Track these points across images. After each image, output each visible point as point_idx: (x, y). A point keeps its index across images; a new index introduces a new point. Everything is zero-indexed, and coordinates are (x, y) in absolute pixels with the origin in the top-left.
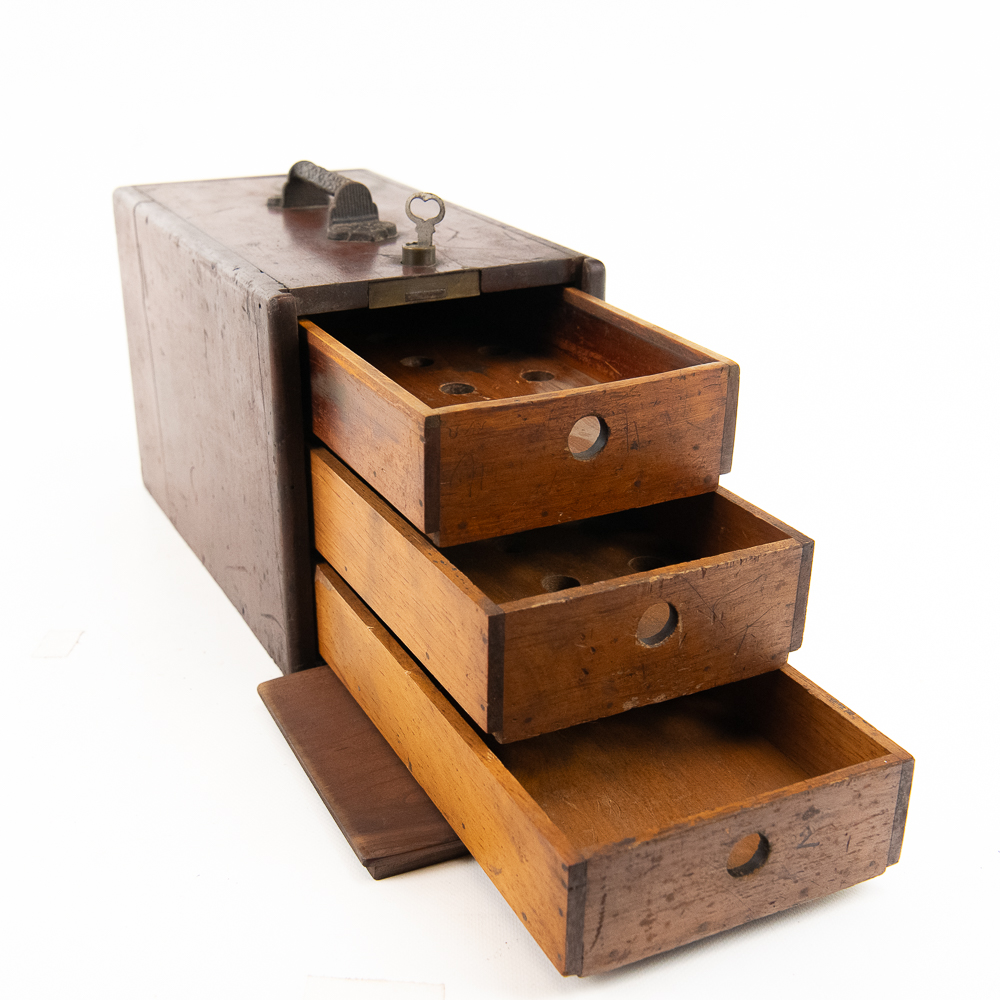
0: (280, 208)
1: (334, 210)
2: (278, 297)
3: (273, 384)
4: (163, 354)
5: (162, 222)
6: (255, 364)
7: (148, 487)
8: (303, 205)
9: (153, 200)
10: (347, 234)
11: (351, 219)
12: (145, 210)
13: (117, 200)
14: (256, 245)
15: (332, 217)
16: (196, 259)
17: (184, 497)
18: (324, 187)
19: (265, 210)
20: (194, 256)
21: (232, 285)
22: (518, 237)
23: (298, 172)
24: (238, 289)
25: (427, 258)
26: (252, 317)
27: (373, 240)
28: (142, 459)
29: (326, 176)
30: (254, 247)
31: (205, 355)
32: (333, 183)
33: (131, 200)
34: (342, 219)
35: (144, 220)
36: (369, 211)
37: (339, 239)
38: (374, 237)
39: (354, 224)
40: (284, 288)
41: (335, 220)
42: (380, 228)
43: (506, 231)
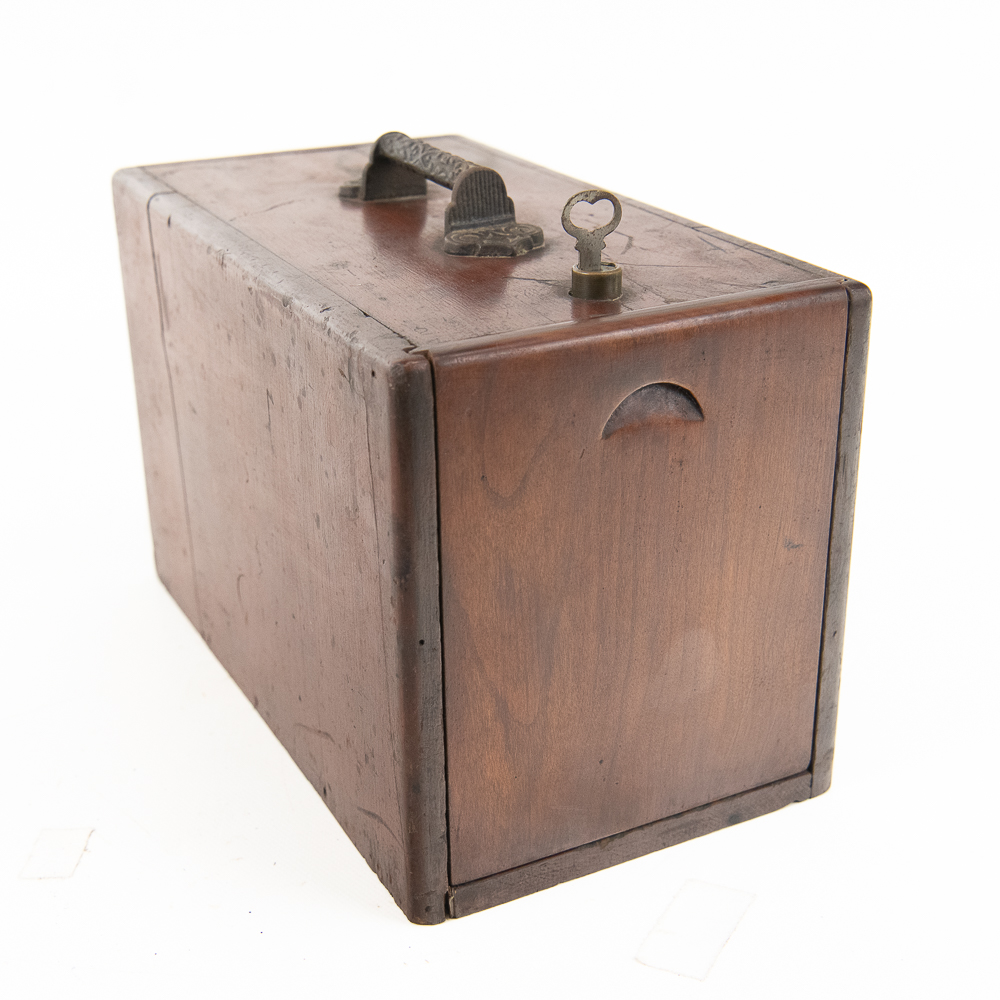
0: (359, 200)
1: (453, 210)
2: (404, 362)
3: (393, 492)
4: (194, 411)
5: (193, 225)
6: (362, 457)
7: (165, 581)
8: (391, 196)
9: (175, 191)
10: (475, 246)
11: (477, 221)
12: (164, 206)
13: (120, 189)
14: (344, 266)
15: (449, 221)
16: (254, 286)
17: (224, 610)
19: (336, 204)
20: (251, 283)
21: (319, 334)
23: (387, 150)
24: (331, 342)
25: (610, 287)
26: (358, 387)
27: (513, 254)
28: (156, 544)
29: (434, 157)
30: (342, 270)
31: (268, 426)
32: (447, 168)
33: (143, 191)
34: (464, 223)
35: (166, 222)
36: (502, 209)
37: (463, 254)
38: (515, 248)
39: (483, 229)
40: (410, 346)
41: (453, 224)
42: (521, 235)
43: (700, 234)
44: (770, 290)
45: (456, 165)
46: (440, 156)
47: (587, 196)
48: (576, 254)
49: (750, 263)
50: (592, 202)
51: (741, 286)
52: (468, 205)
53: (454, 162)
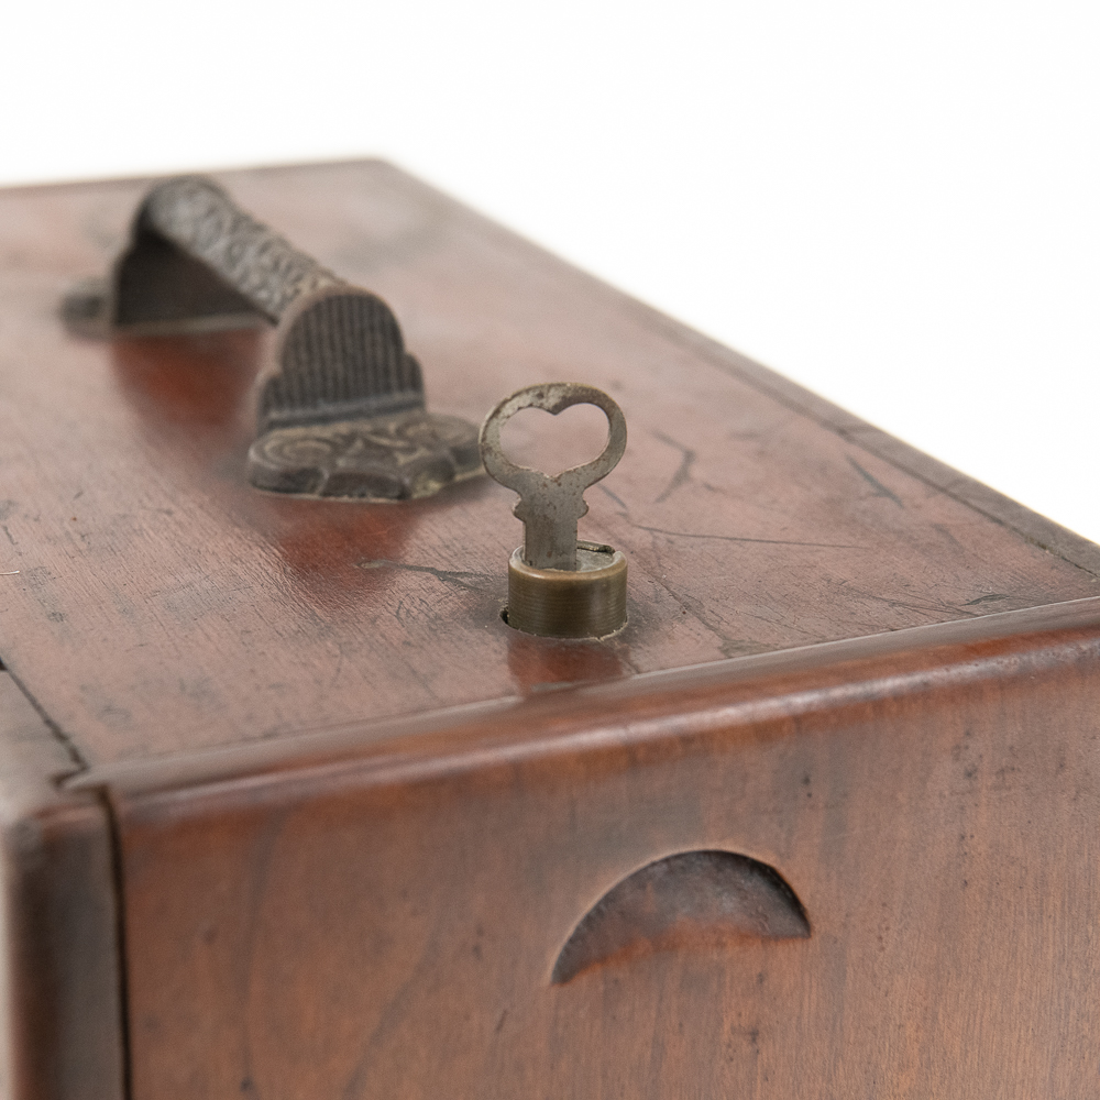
0: (103, 323)
1: (274, 383)
2: (44, 815)
8: (172, 320)
10: (314, 473)
11: (330, 409)
15: (266, 406)
18: (245, 288)
22: (902, 485)
23: (162, 217)
25: (596, 609)
27: (404, 495)
32: (274, 280)
34: (299, 413)
36: (394, 381)
37: (287, 491)
38: (407, 481)
39: (343, 428)
40: (71, 766)
41: (274, 415)
42: (429, 447)
43: (854, 451)
44: (982, 621)
45: (294, 274)
46: (264, 249)
47: (541, 396)
48: (518, 526)
49: (952, 540)
50: (556, 410)
51: (915, 608)
52: (311, 373)
53: (289, 268)
